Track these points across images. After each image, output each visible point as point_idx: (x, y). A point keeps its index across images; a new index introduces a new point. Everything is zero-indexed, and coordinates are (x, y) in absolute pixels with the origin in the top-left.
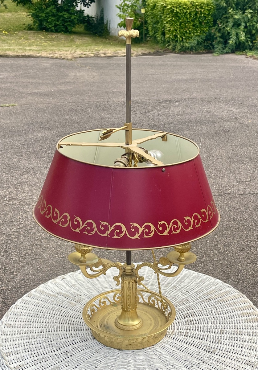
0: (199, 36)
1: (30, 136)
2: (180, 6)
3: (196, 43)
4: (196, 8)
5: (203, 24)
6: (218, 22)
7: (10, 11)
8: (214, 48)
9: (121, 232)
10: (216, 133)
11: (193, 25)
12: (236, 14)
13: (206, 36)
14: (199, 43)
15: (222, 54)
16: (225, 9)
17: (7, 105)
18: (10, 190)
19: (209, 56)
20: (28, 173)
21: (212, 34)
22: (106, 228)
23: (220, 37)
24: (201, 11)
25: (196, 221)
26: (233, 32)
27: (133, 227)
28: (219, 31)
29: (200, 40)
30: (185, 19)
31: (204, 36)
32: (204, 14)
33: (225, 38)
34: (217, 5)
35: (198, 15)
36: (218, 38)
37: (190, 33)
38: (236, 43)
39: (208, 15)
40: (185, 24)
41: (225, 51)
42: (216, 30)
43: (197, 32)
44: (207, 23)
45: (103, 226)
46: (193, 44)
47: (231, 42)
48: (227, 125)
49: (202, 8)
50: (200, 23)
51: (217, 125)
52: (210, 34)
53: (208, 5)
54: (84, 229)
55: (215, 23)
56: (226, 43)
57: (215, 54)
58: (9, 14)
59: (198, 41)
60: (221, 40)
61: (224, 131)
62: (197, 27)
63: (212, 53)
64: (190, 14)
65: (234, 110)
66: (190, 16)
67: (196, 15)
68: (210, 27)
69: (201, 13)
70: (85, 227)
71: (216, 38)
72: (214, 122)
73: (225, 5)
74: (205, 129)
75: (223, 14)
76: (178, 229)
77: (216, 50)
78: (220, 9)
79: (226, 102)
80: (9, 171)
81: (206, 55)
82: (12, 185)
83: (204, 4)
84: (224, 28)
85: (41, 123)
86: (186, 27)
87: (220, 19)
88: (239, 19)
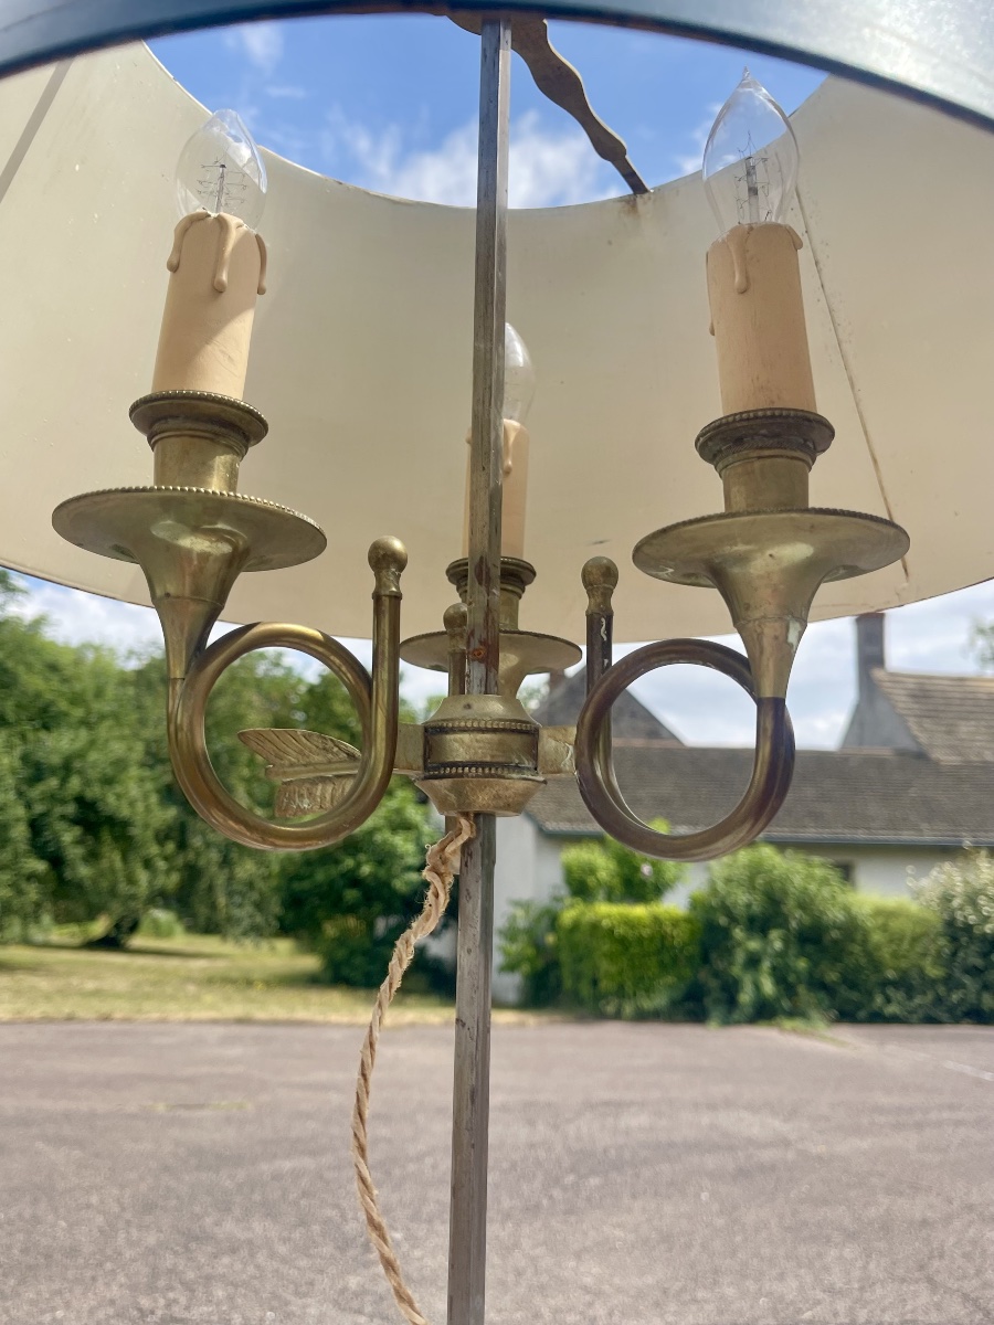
0: (673, 986)
2: (625, 923)
3: (666, 1001)
4: (662, 927)
5: (678, 961)
6: (711, 958)
7: (278, 956)
8: (707, 1012)
11: (657, 964)
12: (749, 941)
13: (689, 988)
14: (672, 1004)
15: (726, 1025)
19: (699, 1028)
21: (702, 984)
23: (720, 990)
24: (672, 933)
26: (747, 979)
29: (676, 996)
30: (638, 950)
31: (683, 987)
33: (730, 990)
34: (707, 922)
35: (666, 941)
36: (715, 991)
37: (650, 980)
38: (754, 1001)
39: (689, 941)
40: (639, 960)
41: (733, 1019)
42: (709, 973)
43: (665, 976)
44: (688, 958)
46: (659, 1005)
47: (743, 999)
49: (673, 926)
50: (672, 958)
52: (696, 983)
53: (686, 922)
56: (732, 1001)
57: (710, 1024)
58: (276, 959)
59: (670, 999)
60: (722, 995)
61: (761, 1169)
62: (666, 967)
63: (703, 1022)
64: (649, 938)
66: (649, 945)
67: (661, 941)
68: (695, 968)
69: (673, 937)
71: (710, 991)
72: (730, 1148)
73: (723, 920)
75: (720, 941)
77: (712, 1016)
78: (714, 929)
81: (690, 1026)
83: (678, 919)
84: (726, 969)
86: (641, 966)
87: (716, 950)
88: (756, 952)
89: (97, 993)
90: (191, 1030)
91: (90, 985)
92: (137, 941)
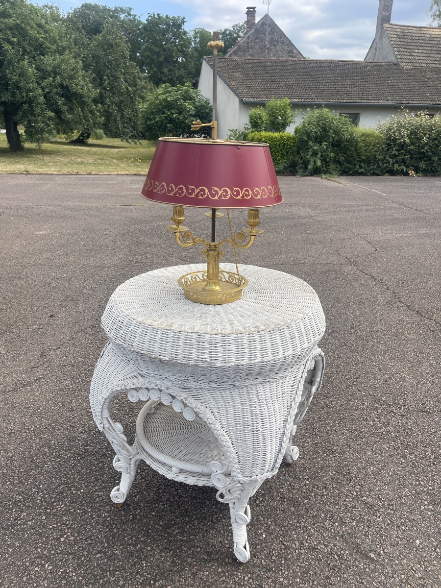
0: (286, 162)
1: (154, 224)
2: (272, 139)
3: (283, 167)
4: (284, 141)
5: (289, 153)
6: (301, 152)
7: (144, 148)
8: (297, 172)
9: (205, 194)
10: (294, 225)
11: (282, 154)
12: (315, 146)
13: (291, 163)
14: (285, 168)
15: (303, 176)
16: (306, 142)
17: (138, 205)
18: (136, 257)
19: (293, 178)
20: (151, 247)
21: (296, 161)
22: (193, 190)
23: (302, 164)
24: (288, 143)
25: (264, 193)
26: (312, 160)
27: (214, 191)
28: (302, 158)
29: (286, 166)
30: (275, 149)
31: (289, 163)
32: (290, 146)
33: (306, 164)
34: (300, 139)
35: (285, 146)
36: (300, 164)
37: (279, 160)
38: (313, 168)
39: (293, 146)
40: (275, 153)
41: (305, 174)
42: (299, 158)
43: (284, 159)
44: (293, 152)
45: (190, 189)
46: (280, 169)
47: (309, 167)
48: (304, 221)
49: (288, 141)
50: (287, 153)
51: (296, 220)
52: (294, 161)
53: (293, 139)
54: (176, 193)
55: (298, 153)
56: (306, 168)
57: (297, 176)
58: (143, 150)
59: (285, 166)
60: (303, 165)
61: (301, 224)
62: (285, 155)
63: (295, 175)
64: (279, 145)
65: (310, 211)
66: (280, 147)
67: (284, 146)
68: (294, 156)
69: (288, 145)
70: (177, 191)
71: (299, 164)
72: (293, 219)
73: (306, 138)
74: (286, 223)
75: (305, 146)
76: (249, 195)
77: (298, 173)
78: (303, 142)
79: (304, 206)
80: (137, 245)
81: (290, 177)
82: (138, 254)
83: (290, 138)
84: (305, 156)
85: (163, 216)
86: (276, 155)
87: (303, 149)
88: (317, 150)
89: (82, 163)
90: (120, 178)
91: (79, 160)
92: (90, 141)
